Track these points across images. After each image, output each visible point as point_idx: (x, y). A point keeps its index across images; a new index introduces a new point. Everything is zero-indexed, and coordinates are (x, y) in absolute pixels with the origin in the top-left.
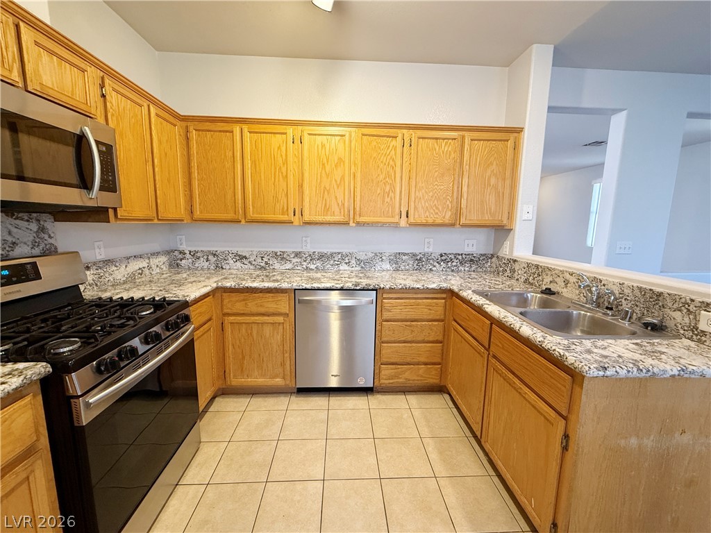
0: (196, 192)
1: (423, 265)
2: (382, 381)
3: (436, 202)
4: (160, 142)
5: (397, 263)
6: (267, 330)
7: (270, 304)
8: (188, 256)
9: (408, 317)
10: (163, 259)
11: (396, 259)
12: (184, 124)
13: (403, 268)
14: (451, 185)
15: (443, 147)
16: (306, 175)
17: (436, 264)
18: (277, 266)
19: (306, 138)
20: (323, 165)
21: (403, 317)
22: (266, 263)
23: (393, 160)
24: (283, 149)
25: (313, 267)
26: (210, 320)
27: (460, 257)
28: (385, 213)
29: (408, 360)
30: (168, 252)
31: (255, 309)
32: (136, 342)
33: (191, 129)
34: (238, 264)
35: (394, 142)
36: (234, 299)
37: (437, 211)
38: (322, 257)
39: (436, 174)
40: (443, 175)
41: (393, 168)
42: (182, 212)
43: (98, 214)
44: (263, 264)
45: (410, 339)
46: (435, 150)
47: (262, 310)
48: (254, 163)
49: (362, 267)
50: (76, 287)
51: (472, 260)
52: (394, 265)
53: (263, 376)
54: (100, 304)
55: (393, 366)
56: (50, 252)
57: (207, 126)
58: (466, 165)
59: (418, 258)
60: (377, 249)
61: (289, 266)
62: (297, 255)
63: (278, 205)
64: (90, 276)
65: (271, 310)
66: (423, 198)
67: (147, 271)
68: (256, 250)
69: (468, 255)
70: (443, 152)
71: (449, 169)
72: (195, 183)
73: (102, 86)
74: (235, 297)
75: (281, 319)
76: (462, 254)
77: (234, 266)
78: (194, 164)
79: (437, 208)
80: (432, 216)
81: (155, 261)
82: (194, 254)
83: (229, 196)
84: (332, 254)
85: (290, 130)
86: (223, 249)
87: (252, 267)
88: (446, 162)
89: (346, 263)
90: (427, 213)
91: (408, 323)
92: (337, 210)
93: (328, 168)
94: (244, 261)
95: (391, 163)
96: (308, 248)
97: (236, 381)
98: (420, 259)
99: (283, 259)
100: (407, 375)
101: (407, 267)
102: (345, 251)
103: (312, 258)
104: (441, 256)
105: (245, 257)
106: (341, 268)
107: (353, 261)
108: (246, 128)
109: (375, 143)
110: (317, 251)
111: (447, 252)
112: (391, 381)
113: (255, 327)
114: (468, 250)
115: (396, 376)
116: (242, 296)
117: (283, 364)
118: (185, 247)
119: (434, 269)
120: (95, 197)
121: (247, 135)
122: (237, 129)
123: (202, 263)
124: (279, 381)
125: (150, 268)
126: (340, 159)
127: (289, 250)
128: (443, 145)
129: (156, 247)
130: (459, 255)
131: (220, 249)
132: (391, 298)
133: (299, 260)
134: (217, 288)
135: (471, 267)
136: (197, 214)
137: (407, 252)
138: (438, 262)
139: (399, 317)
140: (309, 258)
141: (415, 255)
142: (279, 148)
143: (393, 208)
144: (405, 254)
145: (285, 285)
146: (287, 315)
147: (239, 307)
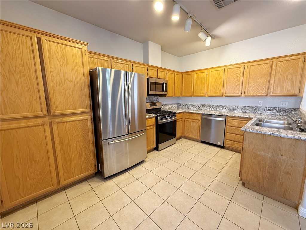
0: (183, 89)
1: (257, 111)
2: (226, 145)
3: (258, 87)
4: (176, 80)
5: (244, 110)
6: (194, 124)
7: (195, 117)
8: (181, 105)
9: (237, 126)
10: (176, 105)
11: (244, 109)
12: (182, 74)
13: (247, 112)
14: (265, 81)
15: (262, 67)
16: (210, 83)
17: (263, 111)
18: (202, 108)
19: (211, 72)
20: (215, 79)
21: (235, 126)
22: (200, 108)
23: (240, 75)
24: (204, 76)
25: (213, 109)
26: (182, 118)
27: (277, 109)
28: (235, 92)
29: (236, 140)
30: (177, 104)
31: (192, 118)
32: (166, 116)
33: (183, 75)
34: (192, 107)
35: (240, 69)
36: (187, 115)
37: (258, 91)
38: (216, 106)
39: (258, 77)
40: (261, 77)
41: (239, 77)
42: (180, 94)
43: (164, 96)
44: (199, 108)
45: (237, 134)
46: (258, 69)
47: (194, 118)
48: (196, 81)
49: (230, 111)
50: (160, 108)
51: (284, 111)
52: (243, 111)
53: (193, 135)
54: (163, 111)
55: (231, 141)
56: (158, 102)
57: (187, 73)
58: (274, 72)
59: (255, 108)
60: (237, 105)
61: (206, 109)
62: (208, 105)
63: (202, 92)
64: (163, 107)
65: (196, 119)
66: (252, 86)
67: (172, 107)
68: (197, 104)
69: (282, 108)
70: (262, 69)
71: (265, 75)
72: (183, 87)
73: (167, 73)
74: (188, 114)
75: (198, 121)
76: (278, 108)
77: (191, 108)
78: (183, 83)
79: (258, 90)
80: (256, 92)
81: (174, 106)
82: (183, 104)
83: (190, 90)
84: (219, 106)
85: (206, 71)
86: (189, 103)
87: (196, 108)
88: (263, 72)
89: (224, 109)
90: (254, 92)
91: (237, 128)
92: (219, 92)
93: (216, 80)
94: (194, 107)
95: (239, 76)
96: (212, 104)
97: (187, 135)
98: (255, 109)
99: (204, 106)
100: (236, 145)
101: (249, 112)
102: (224, 105)
103: (213, 106)
104: (266, 108)
105: (194, 106)
106: (222, 110)
107: (227, 108)
108: (195, 72)
109: (232, 70)
110: (215, 104)
111: (270, 107)
112: (230, 146)
113: (191, 122)
114: (281, 106)
115: (231, 145)
116: (189, 114)
117: (197, 133)
118: (181, 103)
119: (262, 113)
120: (164, 93)
121: (195, 74)
122: (193, 73)
123: (184, 107)
124: (196, 137)
125: (173, 107)
126: (221, 77)
127: (206, 104)
128: (262, 66)
129: (175, 102)
130: (277, 108)
131: (188, 103)
132: (231, 119)
133: (209, 107)
134: (184, 112)
135: (284, 113)
136: (183, 95)
137: (249, 106)
138: (264, 111)
139: (233, 125)
140: (212, 107)
141: (253, 107)
142: (203, 76)
143: (239, 91)
144: (248, 107)
145: (199, 112)
146: (199, 120)
147: (188, 117)
